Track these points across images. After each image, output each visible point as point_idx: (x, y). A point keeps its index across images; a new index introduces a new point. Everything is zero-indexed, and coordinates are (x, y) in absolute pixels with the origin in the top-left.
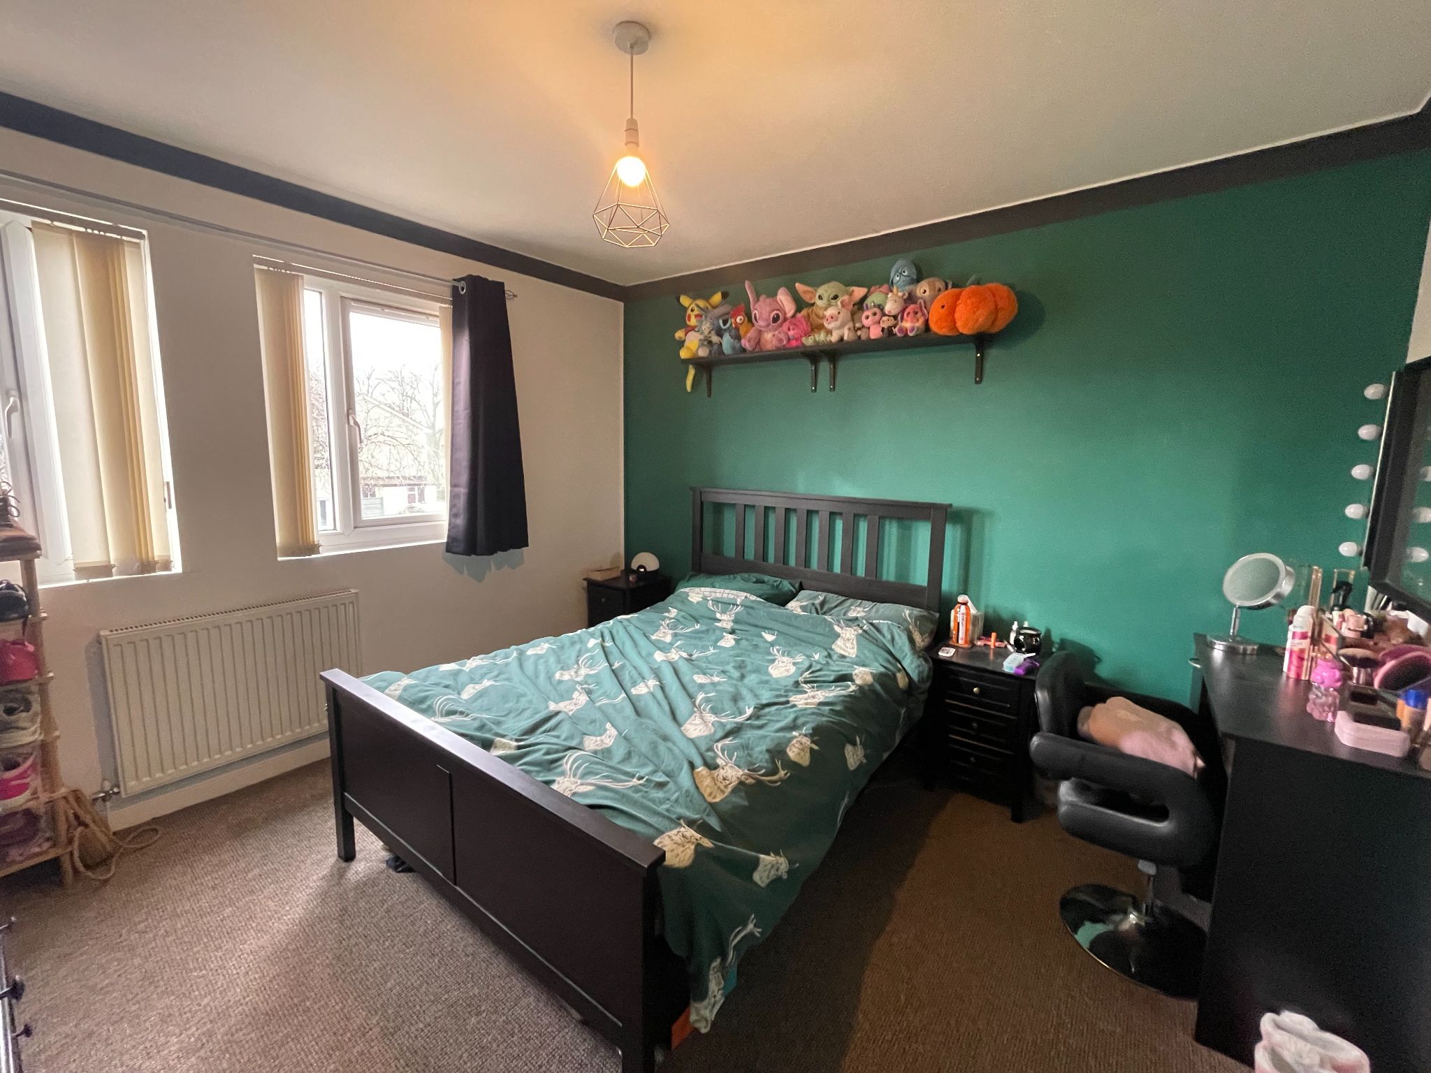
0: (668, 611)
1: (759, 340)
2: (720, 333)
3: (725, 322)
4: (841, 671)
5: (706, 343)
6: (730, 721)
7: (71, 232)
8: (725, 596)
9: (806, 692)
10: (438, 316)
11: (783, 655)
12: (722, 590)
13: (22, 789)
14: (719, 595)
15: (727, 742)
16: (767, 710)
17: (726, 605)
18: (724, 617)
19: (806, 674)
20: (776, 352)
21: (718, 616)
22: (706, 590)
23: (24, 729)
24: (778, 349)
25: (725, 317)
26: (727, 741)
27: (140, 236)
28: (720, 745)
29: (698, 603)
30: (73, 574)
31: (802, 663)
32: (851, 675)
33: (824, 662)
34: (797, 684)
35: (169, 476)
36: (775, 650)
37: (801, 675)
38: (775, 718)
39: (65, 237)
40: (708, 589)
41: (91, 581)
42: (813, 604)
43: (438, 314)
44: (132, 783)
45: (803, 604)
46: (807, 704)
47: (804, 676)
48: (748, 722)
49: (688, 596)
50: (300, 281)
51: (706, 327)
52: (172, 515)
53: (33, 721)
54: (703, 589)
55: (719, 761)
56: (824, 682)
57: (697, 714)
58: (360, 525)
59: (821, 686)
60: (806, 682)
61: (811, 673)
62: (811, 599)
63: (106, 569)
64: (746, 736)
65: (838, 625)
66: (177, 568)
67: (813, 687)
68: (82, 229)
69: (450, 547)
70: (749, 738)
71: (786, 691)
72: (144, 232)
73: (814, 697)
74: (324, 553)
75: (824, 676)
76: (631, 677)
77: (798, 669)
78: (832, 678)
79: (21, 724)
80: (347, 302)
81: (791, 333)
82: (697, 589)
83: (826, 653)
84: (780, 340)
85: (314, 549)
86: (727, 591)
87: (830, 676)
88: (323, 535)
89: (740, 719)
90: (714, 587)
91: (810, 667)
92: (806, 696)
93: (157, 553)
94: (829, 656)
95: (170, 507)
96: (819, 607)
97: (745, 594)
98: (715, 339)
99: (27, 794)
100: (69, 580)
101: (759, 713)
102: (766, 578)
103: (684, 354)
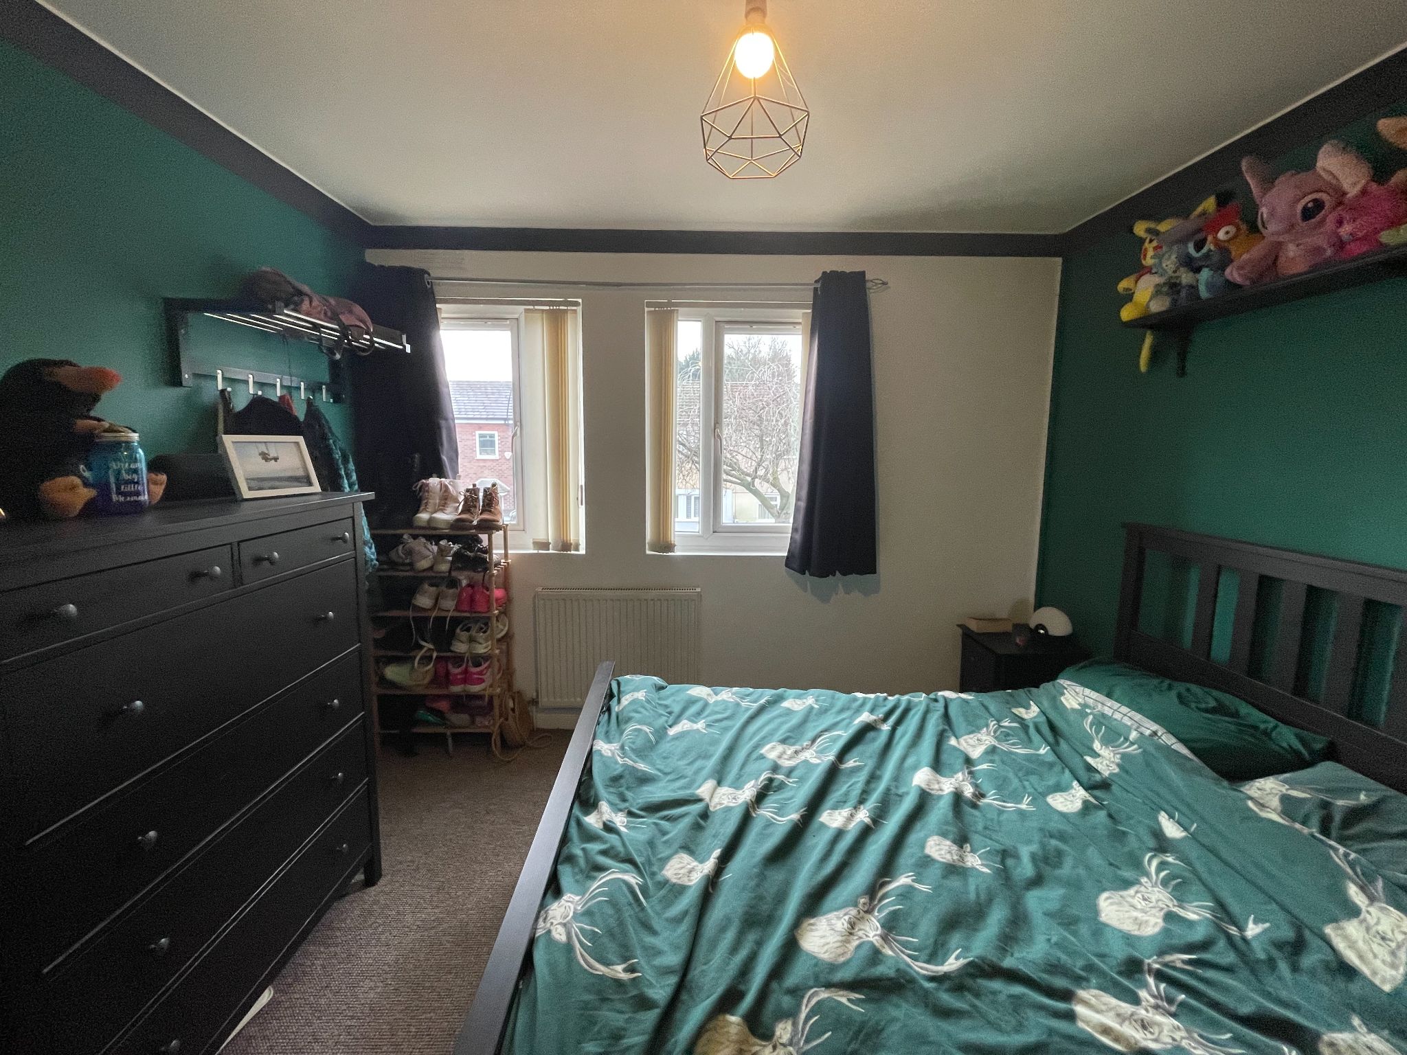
0: (1027, 707)
1: (1277, 257)
2: (1192, 266)
3: (1199, 247)
4: (1297, 1008)
5: (1165, 289)
6: (897, 956)
7: (543, 310)
8: (1117, 716)
9: (1136, 1001)
10: (800, 323)
11: (1165, 883)
12: (1116, 705)
13: (482, 681)
14: (1108, 711)
15: (844, 1000)
16: (996, 985)
17: (1113, 735)
18: (1105, 752)
19: (1178, 958)
20: (1310, 276)
21: (1097, 746)
22: (1091, 696)
23: (480, 644)
24: (1314, 268)
25: (1200, 236)
26: (843, 998)
27: (576, 304)
28: (824, 994)
29: (1073, 710)
30: (532, 546)
31: (1190, 924)
32: (1317, 1037)
33: (1262, 956)
34: (1133, 967)
35: (582, 482)
36: (1155, 863)
37: (1161, 953)
38: (993, 1014)
39: (538, 315)
40: (1094, 695)
41: (540, 552)
42: (1325, 805)
43: (800, 321)
44: (545, 700)
45: (1294, 793)
46: (1106, 1031)
47: (1168, 958)
48: (928, 985)
49: (1063, 694)
50: (675, 315)
51: (1169, 263)
52: (582, 510)
53: (487, 640)
54: (1087, 691)
55: (783, 1031)
56: (1215, 1005)
57: (853, 912)
58: (720, 530)
59: (1193, 1010)
60: (1160, 976)
61: (1190, 962)
62: (1328, 791)
63: (545, 545)
64: (894, 1012)
65: (1362, 888)
66: (582, 551)
67: (1170, 1001)
68: (548, 308)
69: (789, 561)
70: (894, 1020)
71: (1090, 968)
72: (580, 300)
73: (1144, 1026)
74: (678, 553)
75: (1226, 989)
76: (847, 794)
77: (1166, 932)
78: (1245, 1009)
79: (481, 641)
80: (722, 325)
81: (1345, 230)
82: (1079, 689)
83: (1287, 933)
84: (1318, 250)
85: (669, 547)
86: (1124, 709)
87: (1242, 999)
88: (679, 536)
89: (921, 968)
90: (1109, 695)
91: (1205, 945)
92: (1126, 1008)
93: (572, 539)
94: (1295, 948)
95: (582, 504)
96: (1338, 818)
97: (1155, 727)
98: (1186, 278)
99: (482, 686)
100: (528, 549)
101: (969, 982)
102: (1245, 709)
103: (1127, 313)
